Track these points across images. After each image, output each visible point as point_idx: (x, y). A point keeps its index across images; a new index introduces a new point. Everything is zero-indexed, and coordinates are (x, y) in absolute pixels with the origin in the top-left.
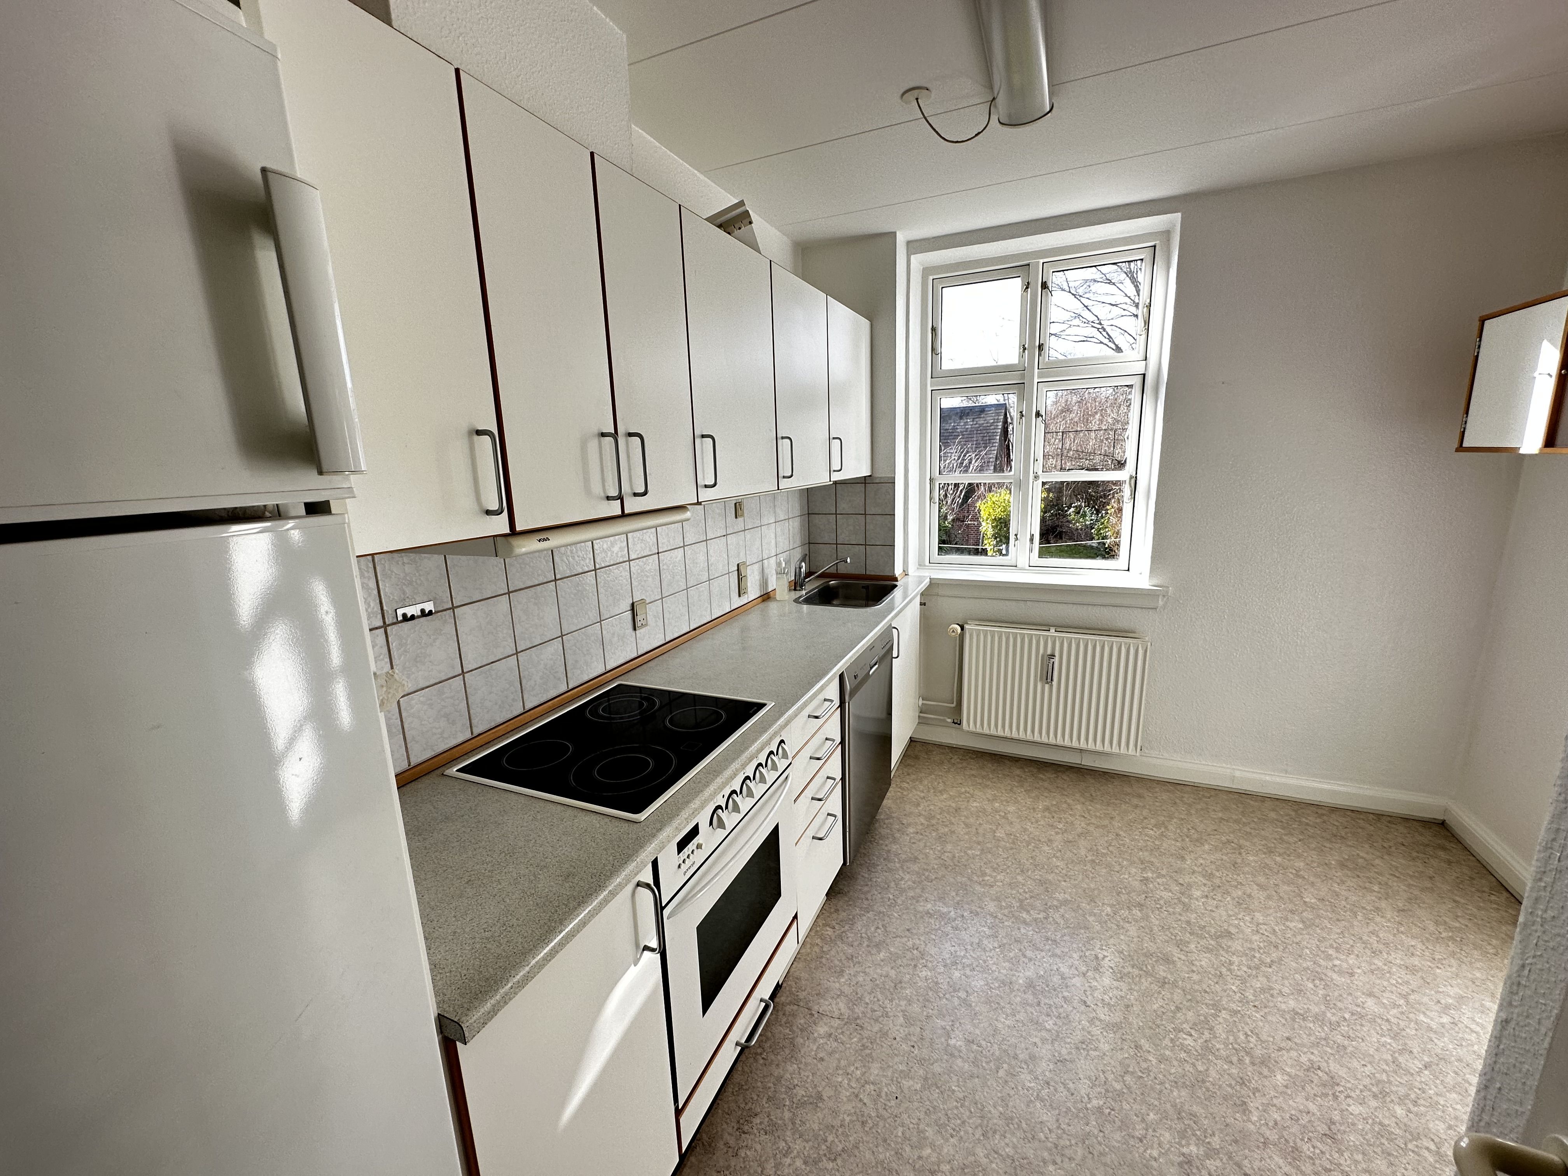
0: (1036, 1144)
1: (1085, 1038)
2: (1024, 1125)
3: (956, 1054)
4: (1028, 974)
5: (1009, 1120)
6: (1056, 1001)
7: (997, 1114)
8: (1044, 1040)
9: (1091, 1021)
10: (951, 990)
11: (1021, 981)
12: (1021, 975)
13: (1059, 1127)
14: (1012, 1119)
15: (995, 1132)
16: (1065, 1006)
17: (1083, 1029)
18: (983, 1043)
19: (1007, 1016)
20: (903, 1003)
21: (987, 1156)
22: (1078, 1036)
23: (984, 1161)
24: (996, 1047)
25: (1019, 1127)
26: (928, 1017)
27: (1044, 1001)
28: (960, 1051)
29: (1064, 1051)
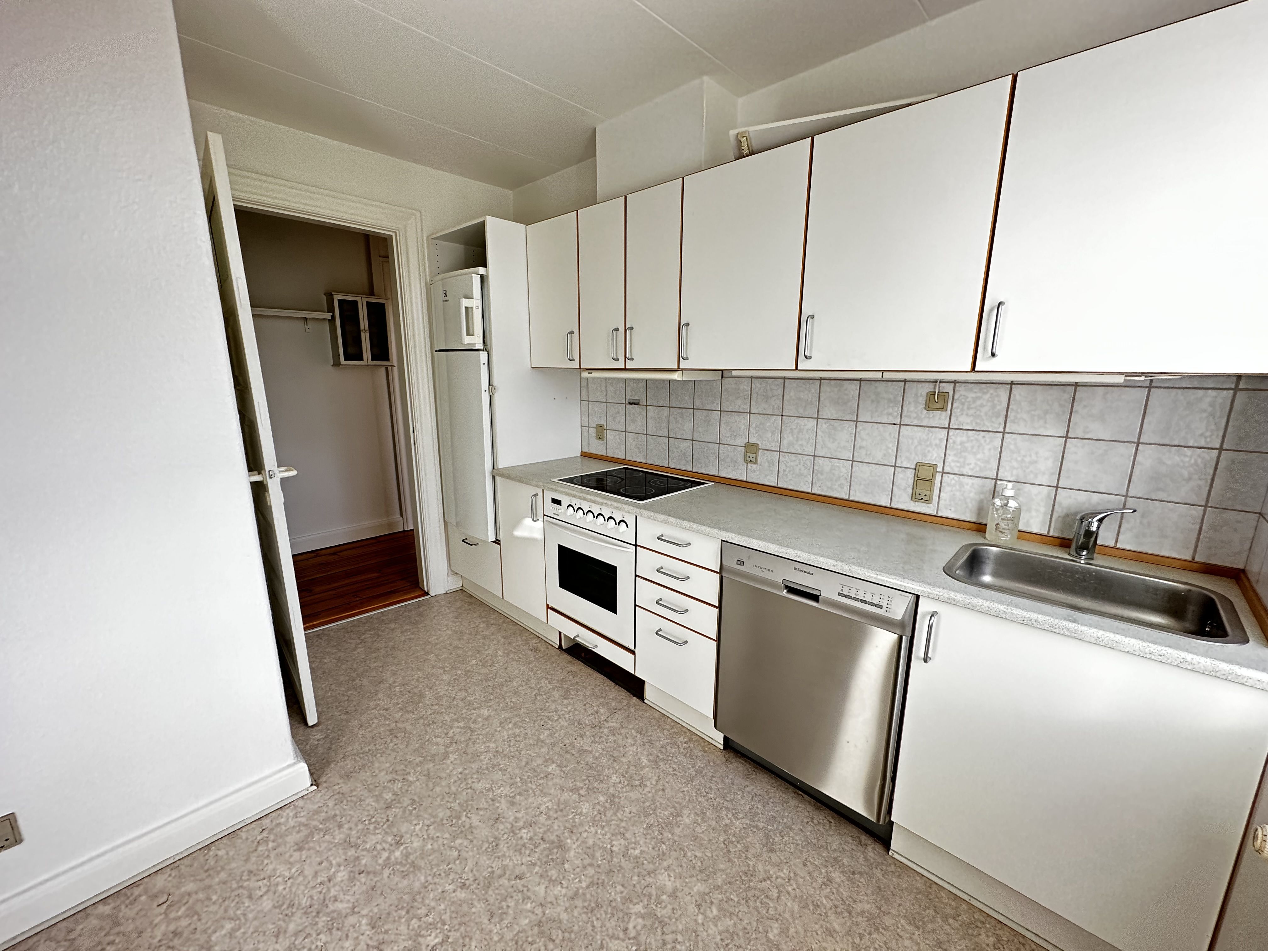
0: (474, 771)
1: (498, 850)
2: (486, 772)
3: (545, 764)
4: (572, 853)
5: (494, 766)
6: (537, 855)
7: (501, 763)
8: (517, 820)
9: (505, 868)
10: (590, 787)
11: (569, 841)
12: (574, 846)
13: (471, 787)
14: (493, 768)
15: (494, 756)
16: (529, 859)
17: (504, 855)
18: (541, 782)
19: (549, 809)
20: (597, 754)
21: (488, 747)
22: (503, 847)
23: (487, 744)
24: (534, 787)
25: (487, 769)
26: (578, 762)
27: (544, 846)
28: (545, 766)
29: (501, 827)
